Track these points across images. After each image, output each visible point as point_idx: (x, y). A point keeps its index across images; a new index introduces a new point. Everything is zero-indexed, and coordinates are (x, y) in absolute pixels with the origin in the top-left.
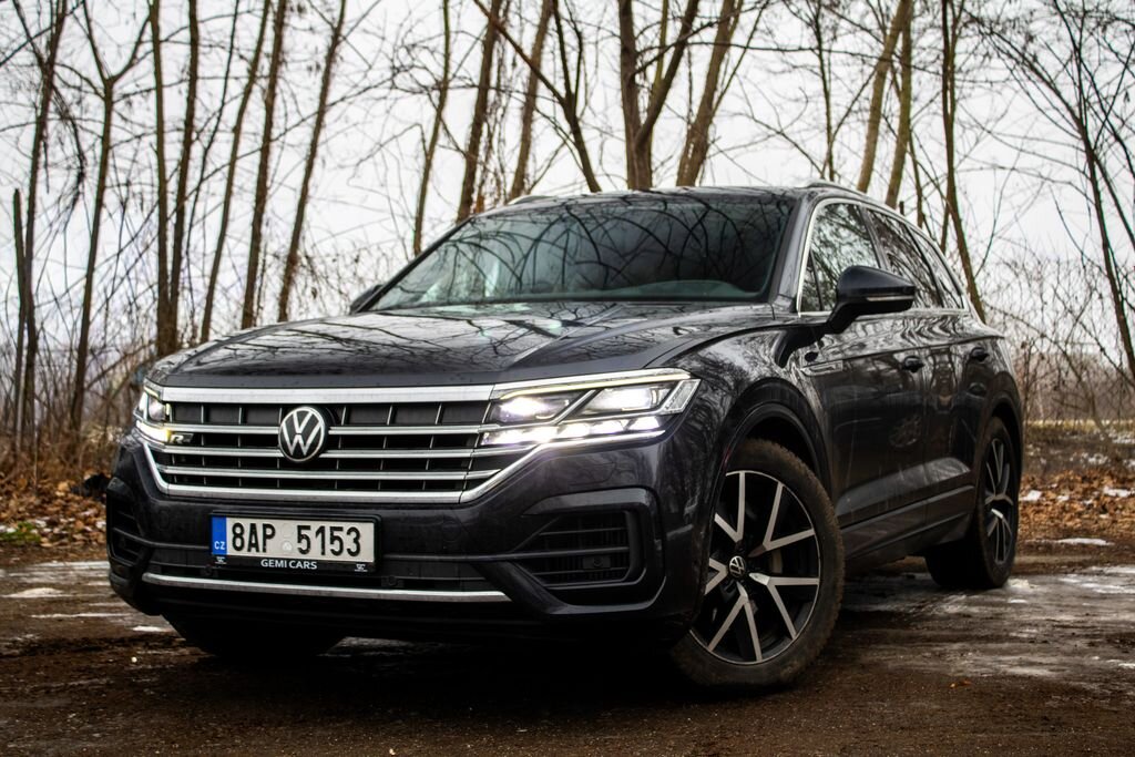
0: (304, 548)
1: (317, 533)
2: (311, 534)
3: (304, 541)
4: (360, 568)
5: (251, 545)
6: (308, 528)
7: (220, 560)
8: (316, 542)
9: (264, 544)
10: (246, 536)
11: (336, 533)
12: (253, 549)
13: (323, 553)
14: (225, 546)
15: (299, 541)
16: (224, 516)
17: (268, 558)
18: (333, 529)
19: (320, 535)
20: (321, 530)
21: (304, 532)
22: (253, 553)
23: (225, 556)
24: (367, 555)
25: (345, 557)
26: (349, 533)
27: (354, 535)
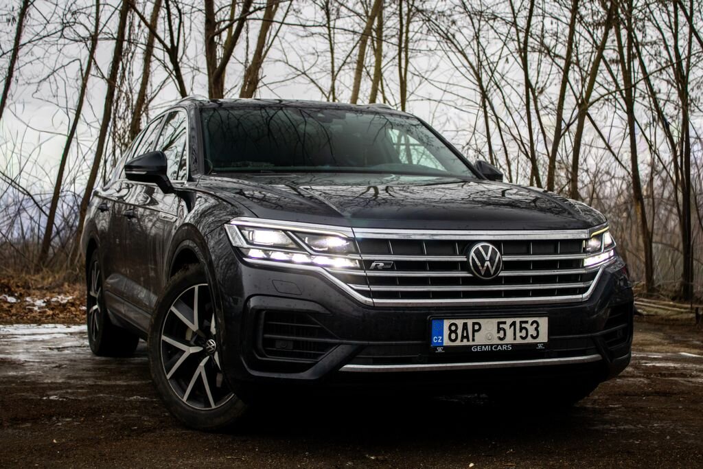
0: (502, 336)
1: (511, 326)
2: (506, 327)
3: (502, 332)
4: (540, 346)
5: (463, 337)
6: (505, 323)
7: (440, 350)
8: (510, 332)
9: (473, 336)
10: (459, 332)
11: (523, 325)
12: (465, 340)
13: (515, 339)
14: (442, 340)
15: (498, 332)
16: (442, 319)
17: (477, 346)
18: (521, 322)
19: (513, 327)
20: (514, 324)
21: (501, 326)
22: (465, 343)
23: (443, 346)
24: (543, 338)
25: (529, 340)
26: (532, 324)
27: (535, 325)
